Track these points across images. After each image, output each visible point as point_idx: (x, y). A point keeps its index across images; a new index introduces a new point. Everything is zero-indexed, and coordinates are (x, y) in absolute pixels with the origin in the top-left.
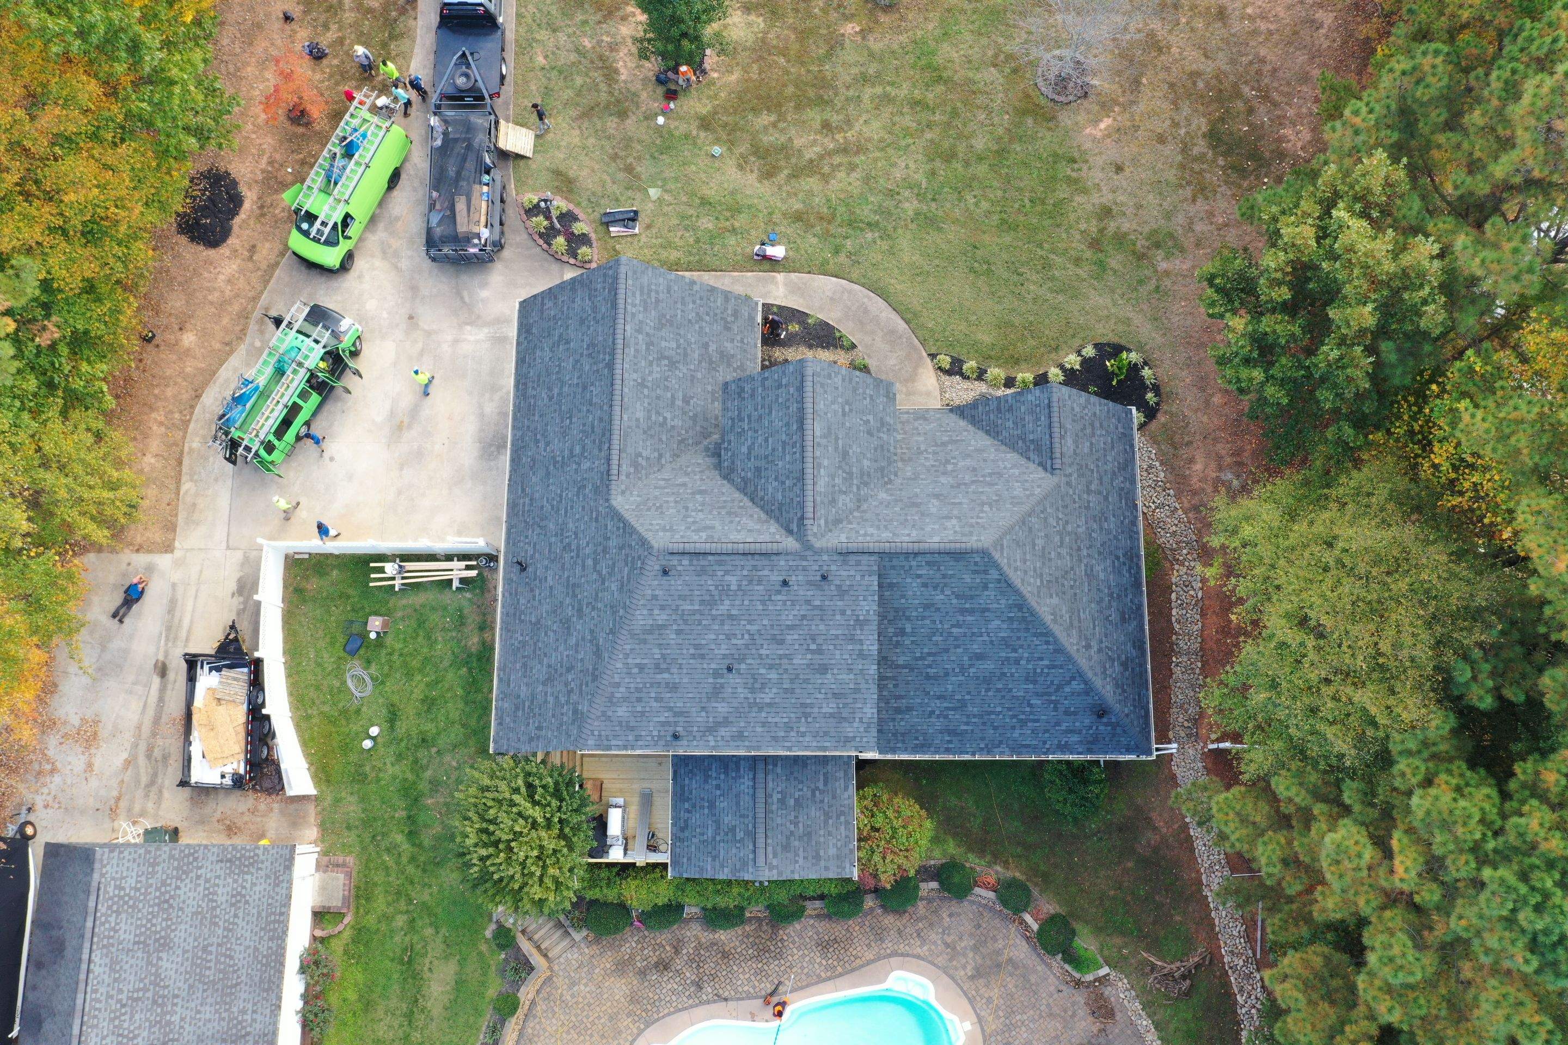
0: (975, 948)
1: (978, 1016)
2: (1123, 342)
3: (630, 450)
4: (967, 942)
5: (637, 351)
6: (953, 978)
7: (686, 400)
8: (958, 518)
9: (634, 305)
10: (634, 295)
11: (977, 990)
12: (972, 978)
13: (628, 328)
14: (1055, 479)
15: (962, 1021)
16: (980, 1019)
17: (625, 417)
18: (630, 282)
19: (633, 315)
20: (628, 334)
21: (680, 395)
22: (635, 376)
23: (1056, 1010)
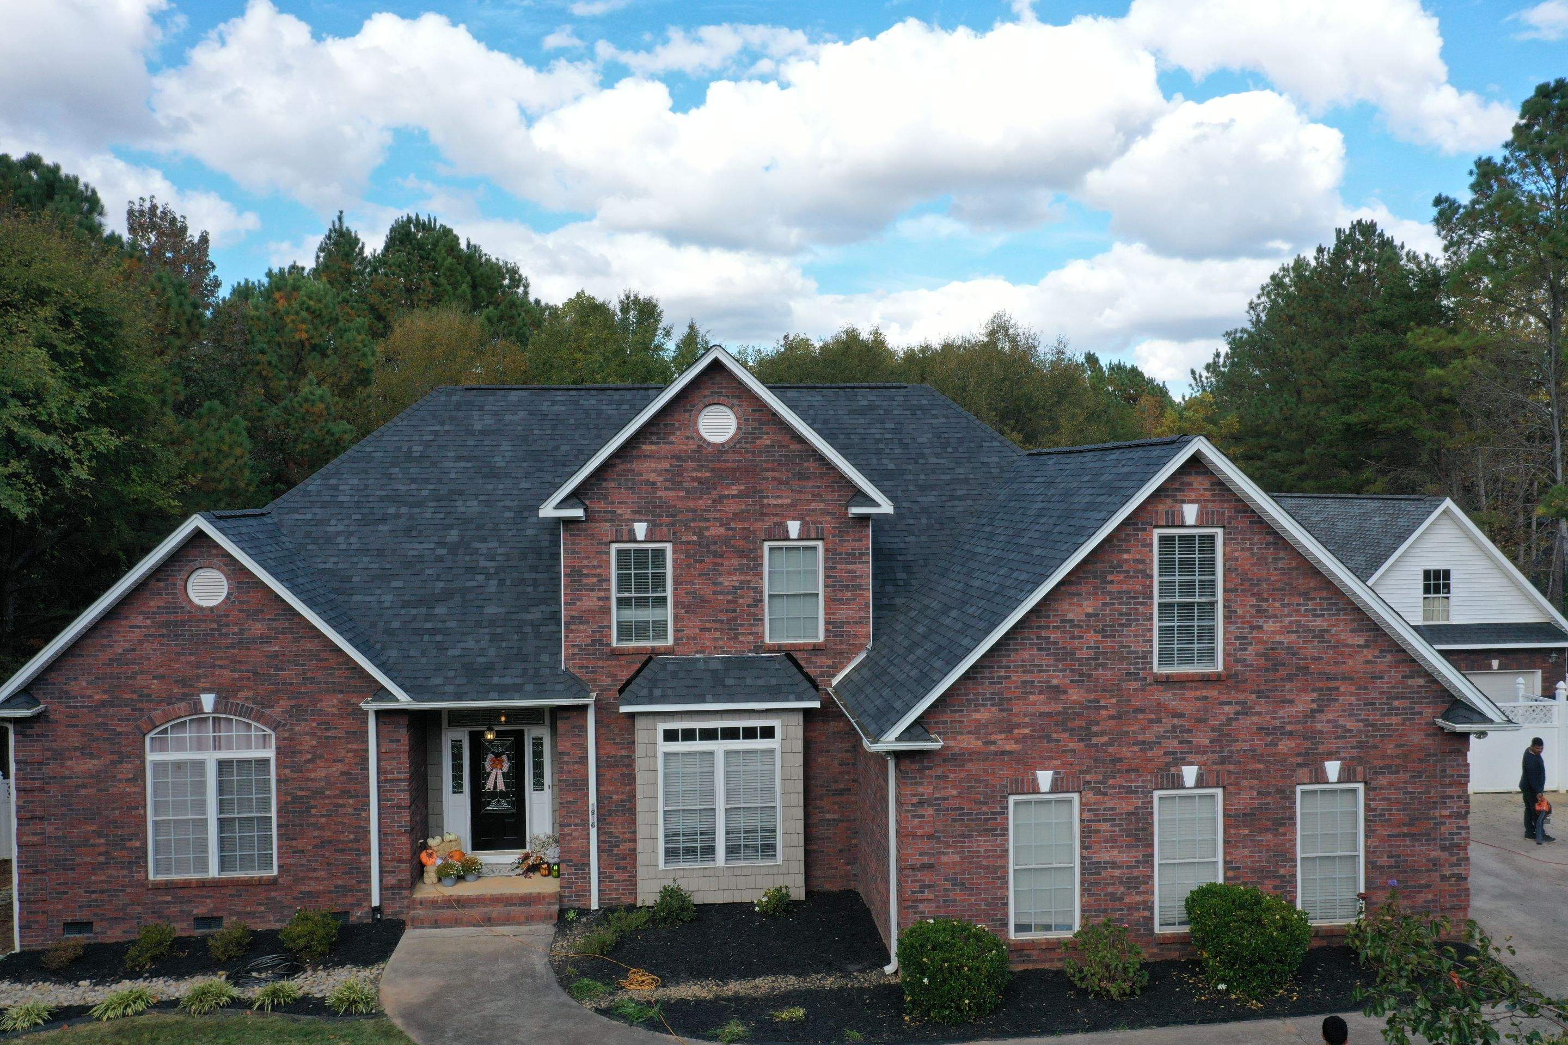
8: (470, 433)
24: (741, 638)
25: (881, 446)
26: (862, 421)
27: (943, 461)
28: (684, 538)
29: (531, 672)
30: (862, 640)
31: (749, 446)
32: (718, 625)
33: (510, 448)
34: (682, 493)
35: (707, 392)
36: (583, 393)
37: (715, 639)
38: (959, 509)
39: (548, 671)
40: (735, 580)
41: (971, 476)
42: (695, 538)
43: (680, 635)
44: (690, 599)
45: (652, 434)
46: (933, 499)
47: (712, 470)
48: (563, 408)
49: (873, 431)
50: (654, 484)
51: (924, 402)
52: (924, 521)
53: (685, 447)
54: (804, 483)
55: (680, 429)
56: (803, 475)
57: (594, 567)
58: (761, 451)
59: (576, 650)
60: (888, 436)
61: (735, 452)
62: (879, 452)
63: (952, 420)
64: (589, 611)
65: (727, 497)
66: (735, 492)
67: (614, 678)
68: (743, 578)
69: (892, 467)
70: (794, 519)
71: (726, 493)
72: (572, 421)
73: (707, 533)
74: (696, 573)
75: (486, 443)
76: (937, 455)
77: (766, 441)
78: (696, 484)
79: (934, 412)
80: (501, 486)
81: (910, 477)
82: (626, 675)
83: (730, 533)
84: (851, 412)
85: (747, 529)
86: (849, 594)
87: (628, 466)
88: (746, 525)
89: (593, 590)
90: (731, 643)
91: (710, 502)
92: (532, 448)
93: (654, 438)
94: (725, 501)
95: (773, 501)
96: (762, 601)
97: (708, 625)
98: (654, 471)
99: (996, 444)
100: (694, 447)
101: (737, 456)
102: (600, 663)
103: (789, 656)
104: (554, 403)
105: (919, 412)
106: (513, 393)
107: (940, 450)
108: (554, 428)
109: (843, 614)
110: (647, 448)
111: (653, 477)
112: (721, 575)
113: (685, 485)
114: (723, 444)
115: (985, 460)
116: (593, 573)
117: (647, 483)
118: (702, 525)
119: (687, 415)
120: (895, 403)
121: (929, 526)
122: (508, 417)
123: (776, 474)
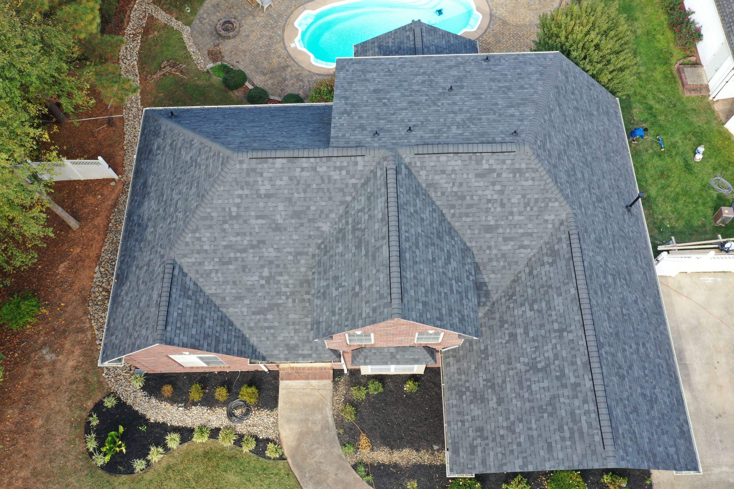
0: (285, 80)
1: (286, 50)
2: (106, 476)
3: (562, 263)
4: (289, 83)
5: (573, 363)
6: (299, 66)
7: (513, 336)
8: (259, 196)
9: (587, 413)
10: (590, 425)
11: (286, 60)
12: (288, 66)
13: (589, 384)
14: (172, 255)
15: (296, 48)
16: (285, 48)
17: (573, 291)
18: (597, 438)
19: (585, 401)
20: (587, 377)
21: (519, 339)
22: (571, 336)
23: (241, 54)
25: (490, 205)
27: (523, 218)
29: (314, 348)
33: (283, 208)
36: (318, 160)
38: (522, 255)
39: (321, 348)
46: (510, 247)
48: (308, 173)
49: (487, 192)
51: (523, 166)
52: (502, 264)
62: (487, 211)
63: (536, 183)
72: (314, 186)
75: (269, 204)
80: (283, 238)
81: (501, 231)
84: (477, 175)
105: (518, 175)
106: (278, 160)
107: (522, 209)
108: (305, 191)
120: (505, 167)
122: (278, 182)
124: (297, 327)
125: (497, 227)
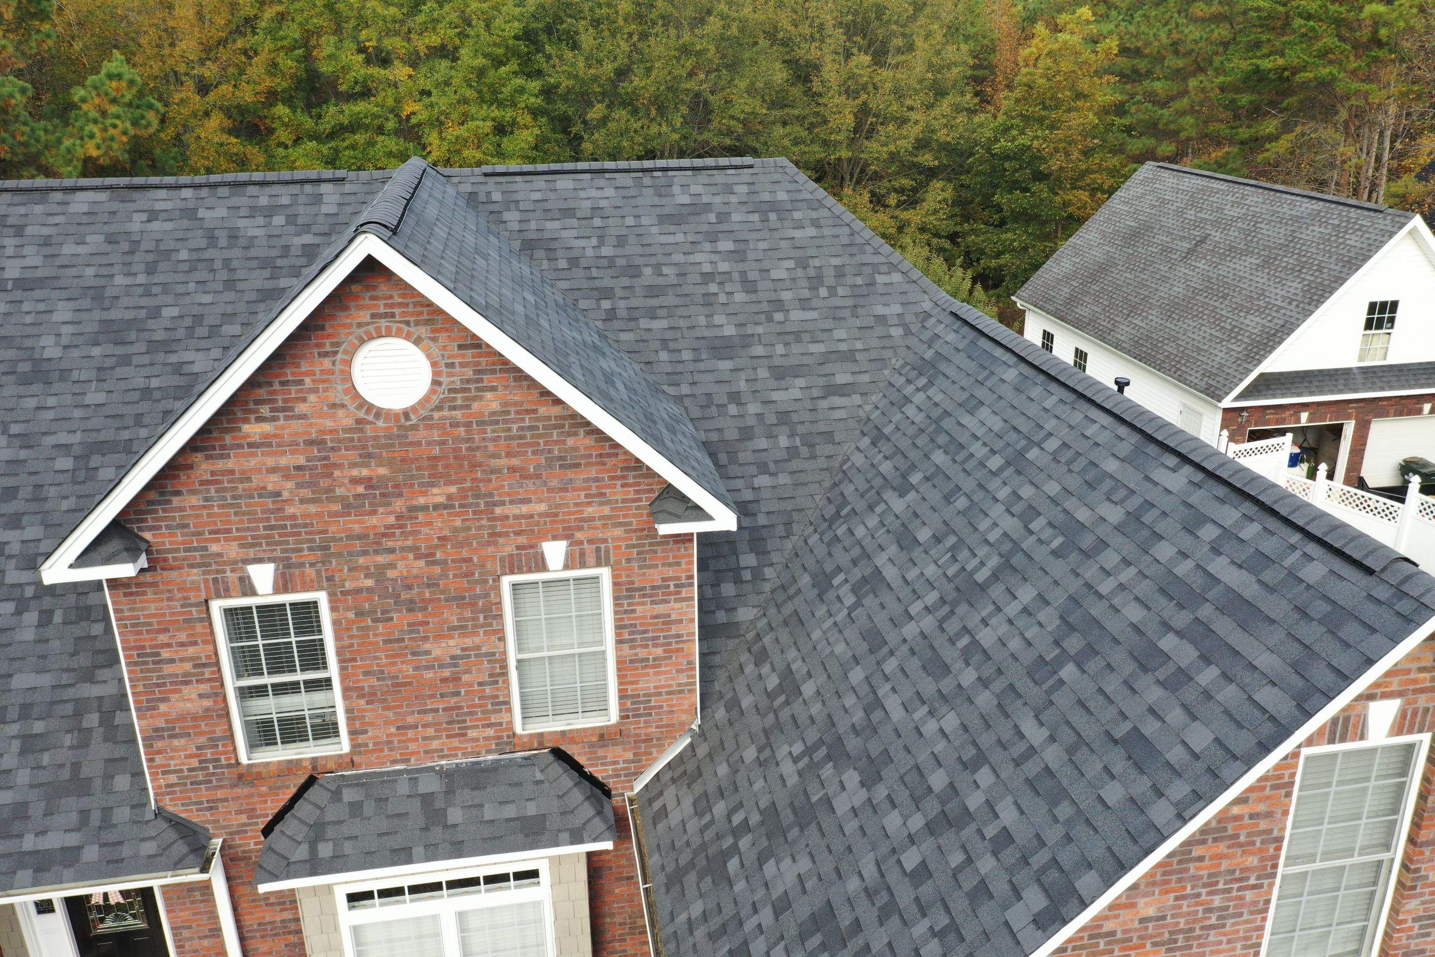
21: (891, 573)
24: (472, 734)
25: (713, 288)
26: (680, 237)
27: (813, 315)
28: (348, 585)
29: (95, 818)
30: (684, 717)
31: (458, 414)
32: (429, 718)
33: (68, 317)
34: (337, 507)
35: (365, 316)
36: (204, 192)
37: (425, 739)
38: (839, 414)
39: (127, 811)
40: (453, 645)
41: (859, 345)
42: (370, 583)
43: (361, 739)
44: (374, 682)
45: (258, 402)
46: (797, 394)
47: (390, 463)
48: (169, 226)
49: (698, 257)
50: (278, 494)
51: (782, 196)
52: (784, 441)
53: (329, 424)
54: (570, 474)
55: (315, 390)
56: (568, 463)
57: (182, 644)
58: (481, 423)
59: (173, 779)
60: (724, 267)
61: (430, 427)
62: (708, 301)
63: (827, 232)
64: (182, 718)
65: (425, 508)
66: (441, 499)
67: (251, 813)
68: (469, 642)
69: (729, 331)
70: (555, 538)
71: (422, 501)
72: (184, 255)
73: (390, 574)
74: (380, 639)
75: (26, 307)
76: (804, 304)
77: (491, 403)
78: (361, 489)
79: (797, 215)
80: (51, 401)
81: (759, 350)
82: (272, 808)
83: (437, 570)
84: (663, 219)
85: (469, 560)
86: (659, 651)
87: (220, 465)
88: (465, 554)
89: (187, 683)
90: (455, 743)
91: (392, 520)
92: (113, 314)
93: (265, 410)
94: (421, 517)
95: (513, 510)
96: (505, 674)
97: (410, 720)
98: (273, 470)
99: (896, 277)
100: (349, 422)
101: (436, 436)
102: (220, 794)
103: (559, 754)
104: (153, 215)
105: (773, 216)
106: (79, 195)
107: (806, 293)
108: (150, 271)
109: (648, 683)
110: (253, 430)
111: (272, 482)
112: (425, 639)
113: (339, 491)
114: (406, 414)
115: (880, 310)
116: (182, 654)
117: (262, 492)
118: (381, 559)
119: (327, 363)
120: (733, 199)
121: (793, 453)
122: (69, 249)
123: (515, 462)
124: (39, 727)
125: (746, 341)
